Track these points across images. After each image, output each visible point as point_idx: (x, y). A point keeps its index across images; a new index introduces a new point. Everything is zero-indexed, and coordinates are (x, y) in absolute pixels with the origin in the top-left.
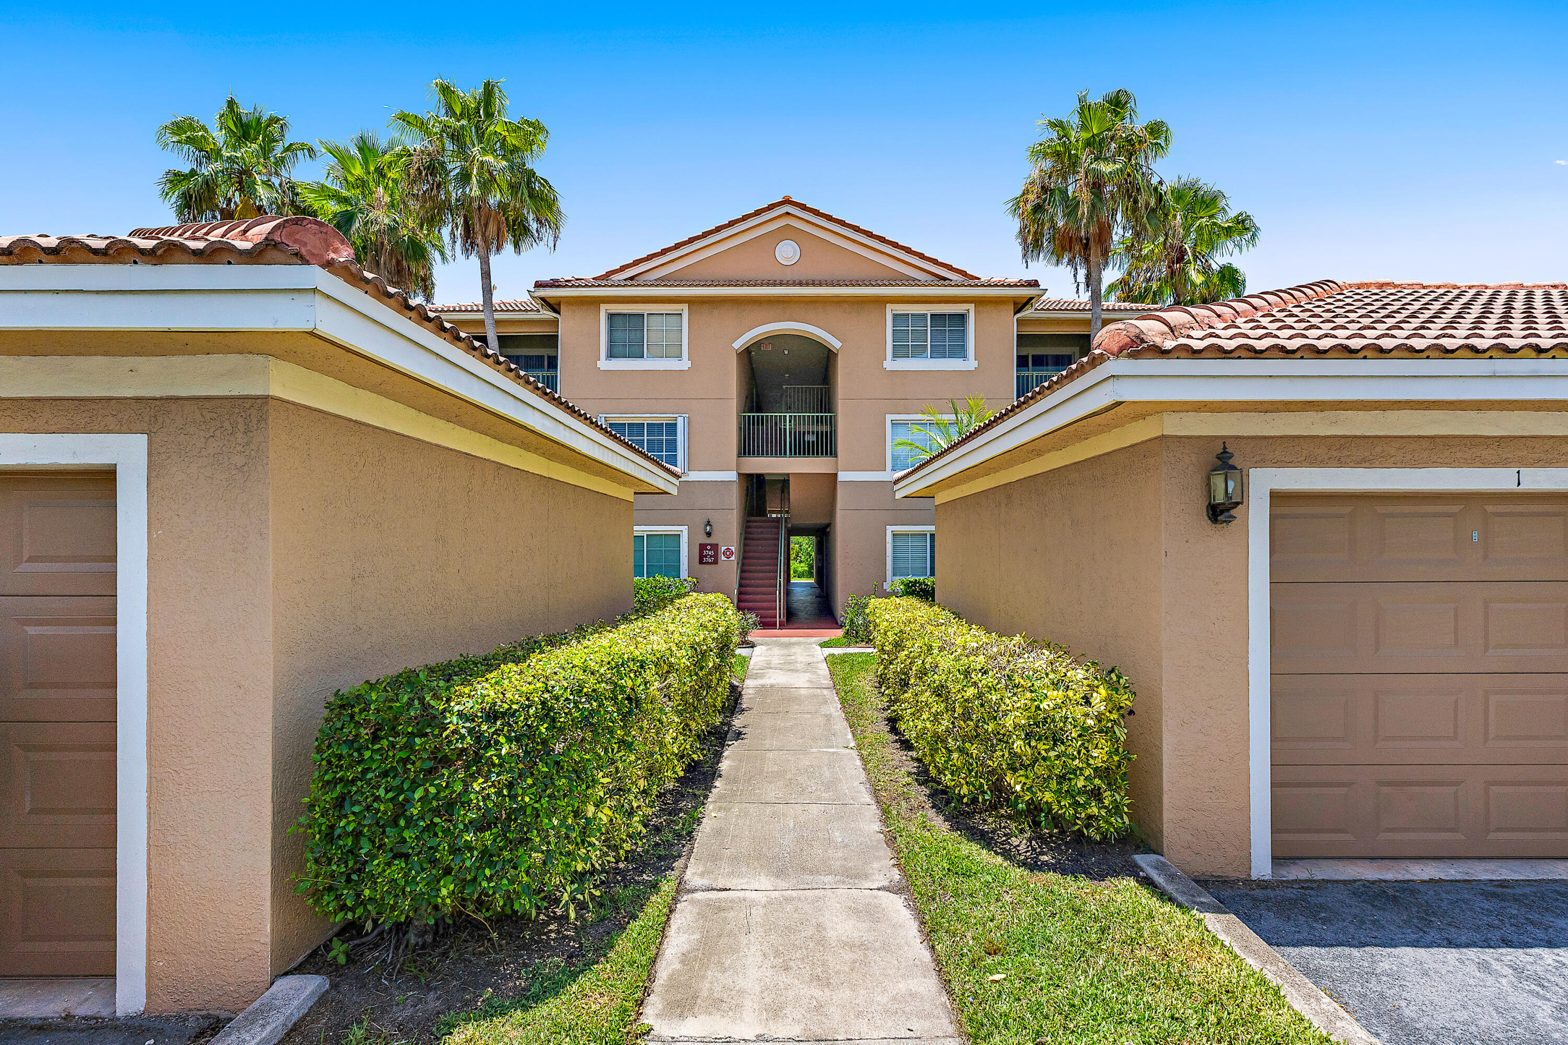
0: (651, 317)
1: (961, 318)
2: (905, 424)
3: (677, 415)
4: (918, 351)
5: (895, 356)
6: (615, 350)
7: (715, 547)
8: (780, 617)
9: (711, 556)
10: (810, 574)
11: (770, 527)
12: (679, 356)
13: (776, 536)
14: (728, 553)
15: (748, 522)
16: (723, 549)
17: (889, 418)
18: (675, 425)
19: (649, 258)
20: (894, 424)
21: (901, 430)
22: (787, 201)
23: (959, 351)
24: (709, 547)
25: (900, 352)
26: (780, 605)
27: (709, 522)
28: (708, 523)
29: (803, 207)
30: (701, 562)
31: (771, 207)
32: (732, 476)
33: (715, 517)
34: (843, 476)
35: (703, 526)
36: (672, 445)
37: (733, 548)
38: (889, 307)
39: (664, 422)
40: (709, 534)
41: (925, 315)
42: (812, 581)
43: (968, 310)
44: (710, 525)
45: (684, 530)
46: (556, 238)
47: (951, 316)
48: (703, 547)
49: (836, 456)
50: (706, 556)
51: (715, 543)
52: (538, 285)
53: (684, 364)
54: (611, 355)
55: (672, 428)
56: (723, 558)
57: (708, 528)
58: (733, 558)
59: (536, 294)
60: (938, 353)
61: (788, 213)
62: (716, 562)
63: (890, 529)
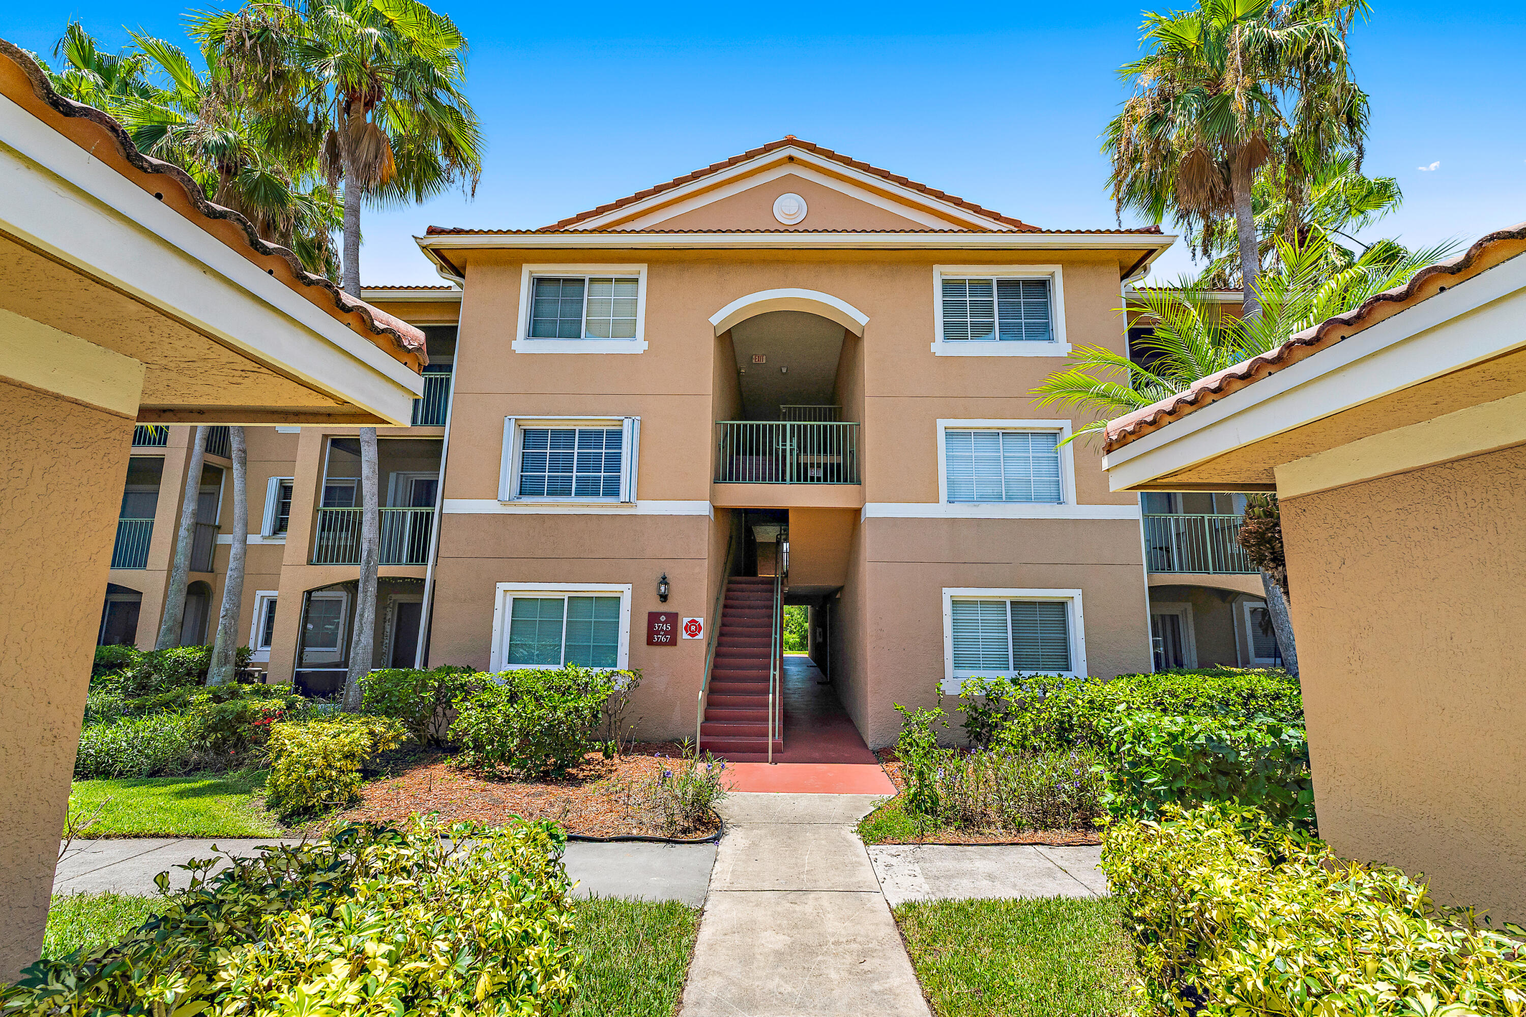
0: (597, 286)
1: (1042, 286)
2: (964, 434)
3: (623, 418)
4: (982, 331)
5: (948, 337)
6: (541, 328)
7: (673, 618)
8: (774, 735)
9: (666, 633)
10: (802, 646)
11: (763, 591)
12: (633, 336)
13: (767, 603)
14: (693, 628)
15: (730, 582)
16: (686, 620)
17: (942, 424)
18: (620, 433)
19: (600, 210)
20: (951, 434)
21: (958, 443)
22: (791, 142)
23: (1043, 331)
24: (663, 618)
25: (953, 332)
26: (774, 713)
27: (664, 578)
28: (664, 581)
29: (812, 148)
30: (650, 642)
31: (768, 149)
32: (703, 508)
33: (675, 572)
34: (872, 510)
35: (655, 584)
36: (614, 462)
37: (701, 621)
38: (937, 269)
39: (605, 428)
40: (664, 598)
41: (988, 283)
42: (805, 654)
43: (1052, 274)
44: (666, 584)
45: (625, 591)
46: (475, 183)
47: (1028, 283)
48: (653, 617)
49: (859, 482)
50: (658, 633)
51: (673, 610)
52: (432, 231)
53: (639, 346)
54: (534, 332)
55: (615, 437)
56: (685, 636)
57: (663, 588)
58: (700, 636)
59: (425, 242)
60: (1009, 332)
61: (791, 159)
62: (673, 642)
63: (948, 593)
